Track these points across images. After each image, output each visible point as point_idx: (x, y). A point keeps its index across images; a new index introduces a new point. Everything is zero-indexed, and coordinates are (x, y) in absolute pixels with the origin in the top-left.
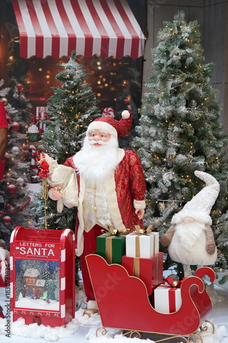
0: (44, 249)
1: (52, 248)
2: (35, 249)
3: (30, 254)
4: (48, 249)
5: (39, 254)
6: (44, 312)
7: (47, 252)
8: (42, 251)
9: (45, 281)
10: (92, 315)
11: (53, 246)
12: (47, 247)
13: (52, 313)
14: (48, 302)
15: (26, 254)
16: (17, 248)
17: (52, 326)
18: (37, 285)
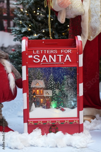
0: (60, 56)
1: (69, 54)
2: (50, 56)
3: (45, 61)
4: (64, 55)
5: (55, 61)
6: (62, 120)
7: (63, 58)
8: (58, 58)
9: (51, 91)
10: (92, 120)
11: (69, 51)
12: (63, 53)
13: (71, 120)
14: (63, 110)
15: (40, 62)
16: (30, 57)
17: (71, 133)
18: (45, 95)
